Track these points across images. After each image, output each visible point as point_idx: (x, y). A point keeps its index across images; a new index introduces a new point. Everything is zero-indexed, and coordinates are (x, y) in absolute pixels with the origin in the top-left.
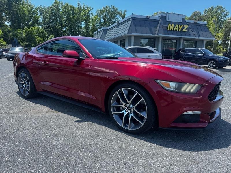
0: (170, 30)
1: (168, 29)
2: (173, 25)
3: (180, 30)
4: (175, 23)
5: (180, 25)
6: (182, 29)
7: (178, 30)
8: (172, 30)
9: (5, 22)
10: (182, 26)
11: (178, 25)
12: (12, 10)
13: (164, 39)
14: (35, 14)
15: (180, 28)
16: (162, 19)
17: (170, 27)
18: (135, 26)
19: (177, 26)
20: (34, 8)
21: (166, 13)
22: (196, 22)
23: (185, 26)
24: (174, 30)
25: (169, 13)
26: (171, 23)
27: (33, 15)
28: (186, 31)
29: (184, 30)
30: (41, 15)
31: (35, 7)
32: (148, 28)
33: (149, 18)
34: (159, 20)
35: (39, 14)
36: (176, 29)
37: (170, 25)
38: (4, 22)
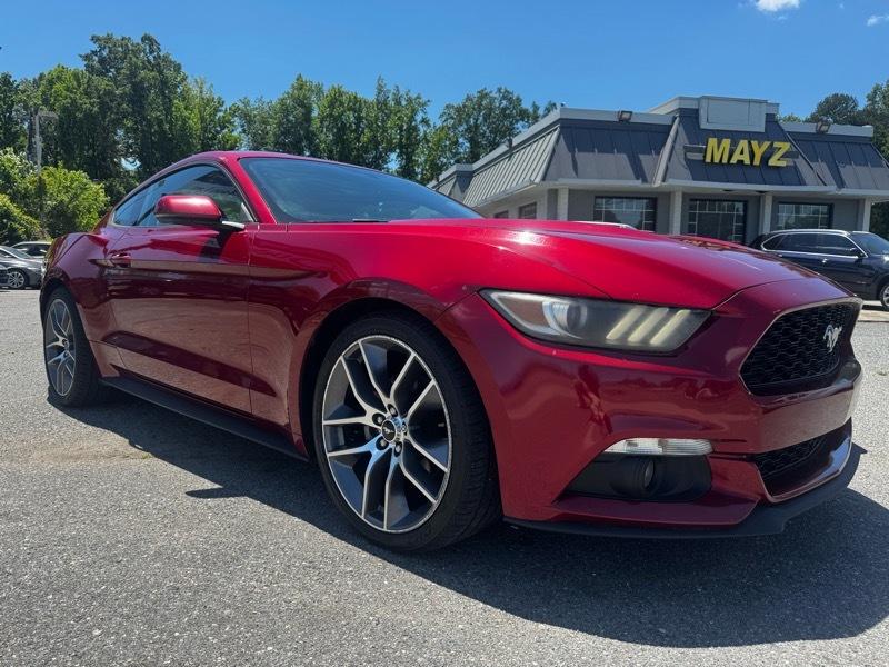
0: (717, 160)
1: (708, 160)
2: (726, 143)
3: (757, 162)
4: (735, 136)
5: (754, 143)
6: (765, 158)
7: (747, 162)
8: (725, 161)
9: (123, 160)
10: (766, 144)
11: (750, 143)
12: (144, 118)
13: (692, 200)
14: (226, 130)
15: (759, 153)
16: (680, 122)
17: (716, 150)
18: (571, 150)
19: (743, 144)
20: (223, 108)
21: (698, 100)
22: (824, 128)
23: (776, 144)
24: (734, 161)
25: (708, 98)
26: (720, 135)
27: (218, 132)
28: (783, 163)
29: (773, 162)
30: (244, 131)
31: (228, 105)
32: (623, 158)
33: (627, 121)
34: (670, 127)
35: (240, 129)
36: (741, 157)
37: (713, 142)
38: (120, 161)
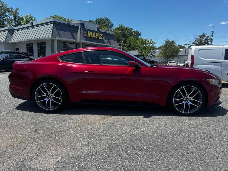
0: (90, 37)
1: (88, 36)
2: (91, 33)
3: (97, 38)
5: (96, 33)
6: (98, 37)
7: (95, 38)
8: (91, 37)
10: (98, 34)
11: (95, 33)
13: (84, 45)
15: (97, 36)
17: (90, 34)
19: (94, 33)
21: (84, 21)
22: (106, 31)
23: (100, 34)
24: (93, 37)
26: (90, 31)
28: (101, 39)
29: (100, 38)
33: (69, 24)
34: (78, 27)
36: (94, 36)
37: (89, 32)
